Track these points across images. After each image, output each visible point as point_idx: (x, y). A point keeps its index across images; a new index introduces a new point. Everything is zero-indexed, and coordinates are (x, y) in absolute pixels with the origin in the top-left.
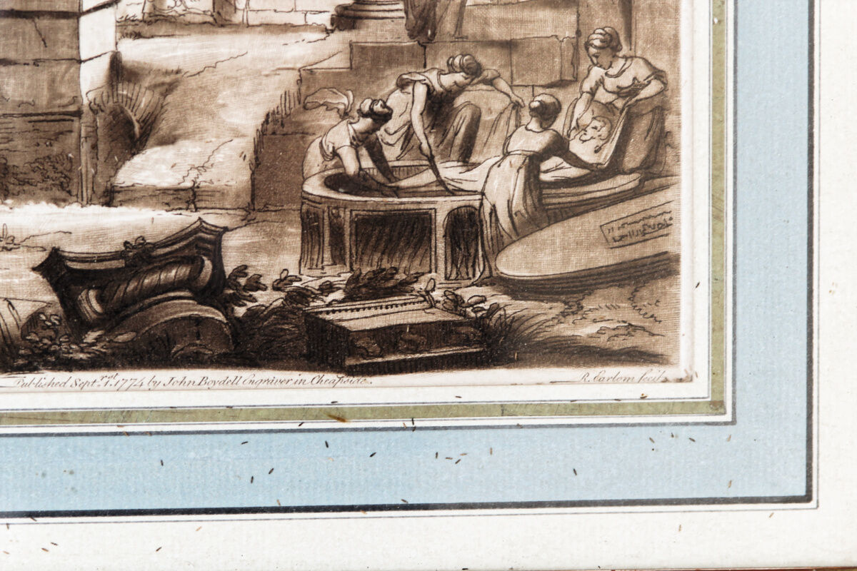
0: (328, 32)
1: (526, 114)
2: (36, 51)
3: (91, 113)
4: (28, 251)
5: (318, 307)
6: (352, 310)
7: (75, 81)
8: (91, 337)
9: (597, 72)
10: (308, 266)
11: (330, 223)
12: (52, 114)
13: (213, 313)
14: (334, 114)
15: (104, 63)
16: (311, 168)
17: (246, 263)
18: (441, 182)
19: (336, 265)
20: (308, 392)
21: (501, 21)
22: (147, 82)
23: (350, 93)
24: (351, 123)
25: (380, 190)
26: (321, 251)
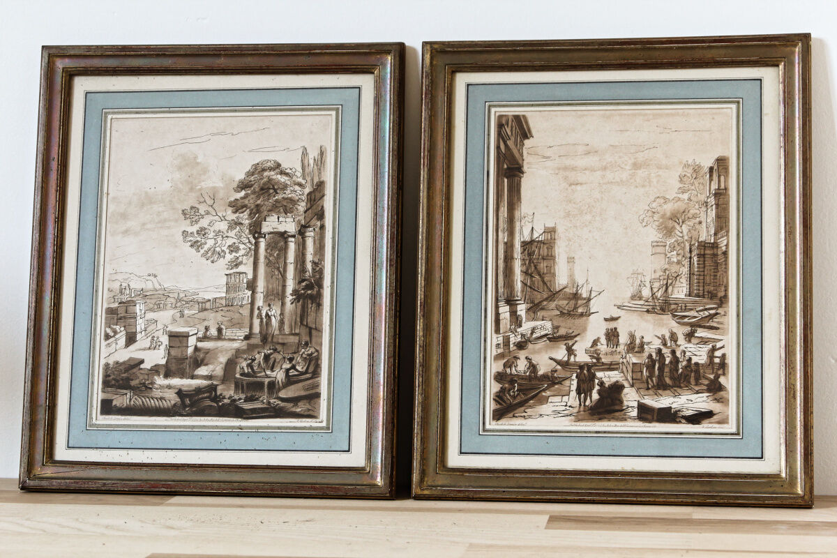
0: (243, 341)
1: (286, 360)
2: (179, 344)
3: (190, 359)
4: (174, 389)
5: (238, 403)
6: (245, 404)
7: (187, 351)
8: (187, 409)
9: (303, 350)
10: (236, 394)
11: (241, 384)
12: (181, 359)
13: (214, 404)
15: (193, 347)
16: (237, 371)
17: (222, 393)
18: (266, 375)
19: (242, 394)
20: (234, 423)
21: (282, 339)
22: (202, 352)
23: (247, 355)
24: (247, 361)
25: (253, 377)
26: (239, 390)
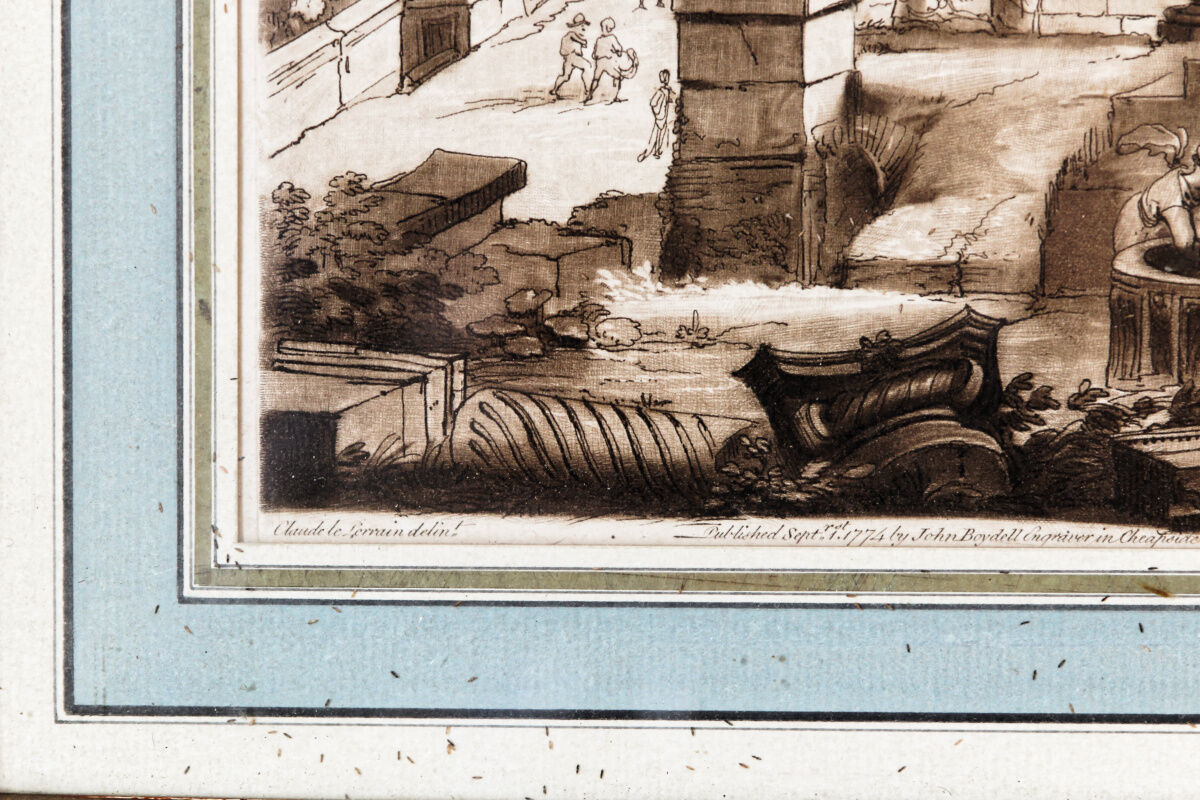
0: (1153, 45)
2: (743, 70)
3: (818, 157)
4: (727, 349)
5: (1132, 433)
6: (1180, 439)
7: (797, 113)
8: (812, 470)
10: (1119, 375)
11: (1151, 315)
12: (763, 158)
13: (984, 440)
14: (1159, 160)
15: (838, 86)
16: (1126, 236)
17: (1032, 370)
19: (1158, 374)
20: (1117, 552)
22: (897, 114)
23: (1183, 132)
24: (1184, 174)
26: (1138, 354)
